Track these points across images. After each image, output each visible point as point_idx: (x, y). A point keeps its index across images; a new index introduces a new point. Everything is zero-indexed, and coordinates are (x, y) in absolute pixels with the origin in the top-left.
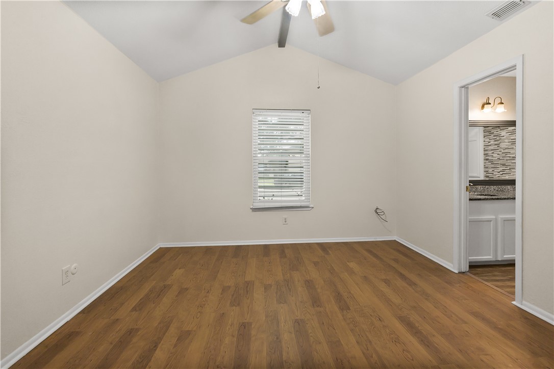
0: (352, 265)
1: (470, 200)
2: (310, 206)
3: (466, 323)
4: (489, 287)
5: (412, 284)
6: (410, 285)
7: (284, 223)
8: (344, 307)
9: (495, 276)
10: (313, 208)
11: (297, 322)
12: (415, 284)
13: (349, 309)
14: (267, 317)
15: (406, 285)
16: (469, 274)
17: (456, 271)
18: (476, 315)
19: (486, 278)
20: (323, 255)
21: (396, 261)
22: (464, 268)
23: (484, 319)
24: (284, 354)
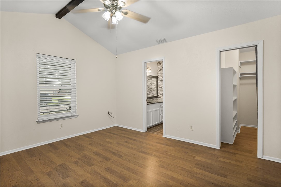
0: (108, 140)
1: (147, 104)
2: (77, 115)
3: (157, 146)
4: (155, 134)
5: (135, 140)
6: (135, 141)
7: (61, 127)
8: (120, 156)
9: (154, 130)
10: (78, 116)
11: (106, 169)
12: (136, 140)
13: (122, 156)
14: (90, 174)
15: (134, 141)
16: (147, 132)
17: (144, 132)
18: (158, 143)
19: (152, 132)
20: (90, 140)
21: (122, 133)
22: (146, 130)
23: (160, 143)
24: (114, 181)
